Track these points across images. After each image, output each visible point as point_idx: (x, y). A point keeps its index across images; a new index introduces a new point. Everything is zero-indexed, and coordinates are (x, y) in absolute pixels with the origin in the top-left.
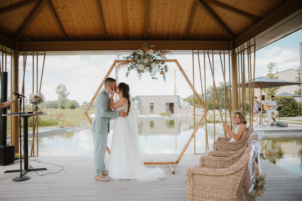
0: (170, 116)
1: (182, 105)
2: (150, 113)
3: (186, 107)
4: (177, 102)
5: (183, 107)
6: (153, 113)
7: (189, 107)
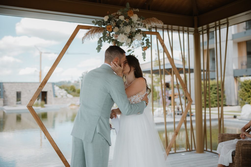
0: (44, 107)
1: (57, 94)
2: (17, 104)
3: (62, 96)
4: (52, 90)
5: (59, 97)
6: (20, 103)
7: (66, 96)
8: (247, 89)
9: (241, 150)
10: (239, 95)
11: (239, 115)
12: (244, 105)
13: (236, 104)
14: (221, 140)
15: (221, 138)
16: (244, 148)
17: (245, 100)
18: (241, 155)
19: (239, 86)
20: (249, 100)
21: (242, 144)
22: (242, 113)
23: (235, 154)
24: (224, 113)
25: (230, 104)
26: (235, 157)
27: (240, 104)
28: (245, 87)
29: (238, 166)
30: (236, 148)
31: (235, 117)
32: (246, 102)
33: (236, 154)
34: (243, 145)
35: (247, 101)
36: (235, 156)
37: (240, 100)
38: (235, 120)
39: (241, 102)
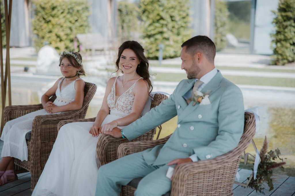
8: (45, 17)
9: (40, 130)
10: (32, 28)
11: (33, 66)
12: (43, 46)
13: (28, 44)
14: (9, 116)
15: (9, 113)
16: (44, 126)
17: (43, 38)
18: (39, 137)
19: (31, 12)
20: (50, 37)
21: (42, 121)
22: (39, 62)
23: (31, 137)
24: (12, 62)
25: (16, 45)
26: (30, 142)
27: (33, 44)
28: (43, 13)
29: (34, 155)
30: (33, 128)
31: (26, 70)
32: (45, 41)
33: (33, 137)
34: (43, 123)
35: (45, 39)
36: (31, 140)
37: (34, 38)
38: (26, 75)
39: (35, 42)
